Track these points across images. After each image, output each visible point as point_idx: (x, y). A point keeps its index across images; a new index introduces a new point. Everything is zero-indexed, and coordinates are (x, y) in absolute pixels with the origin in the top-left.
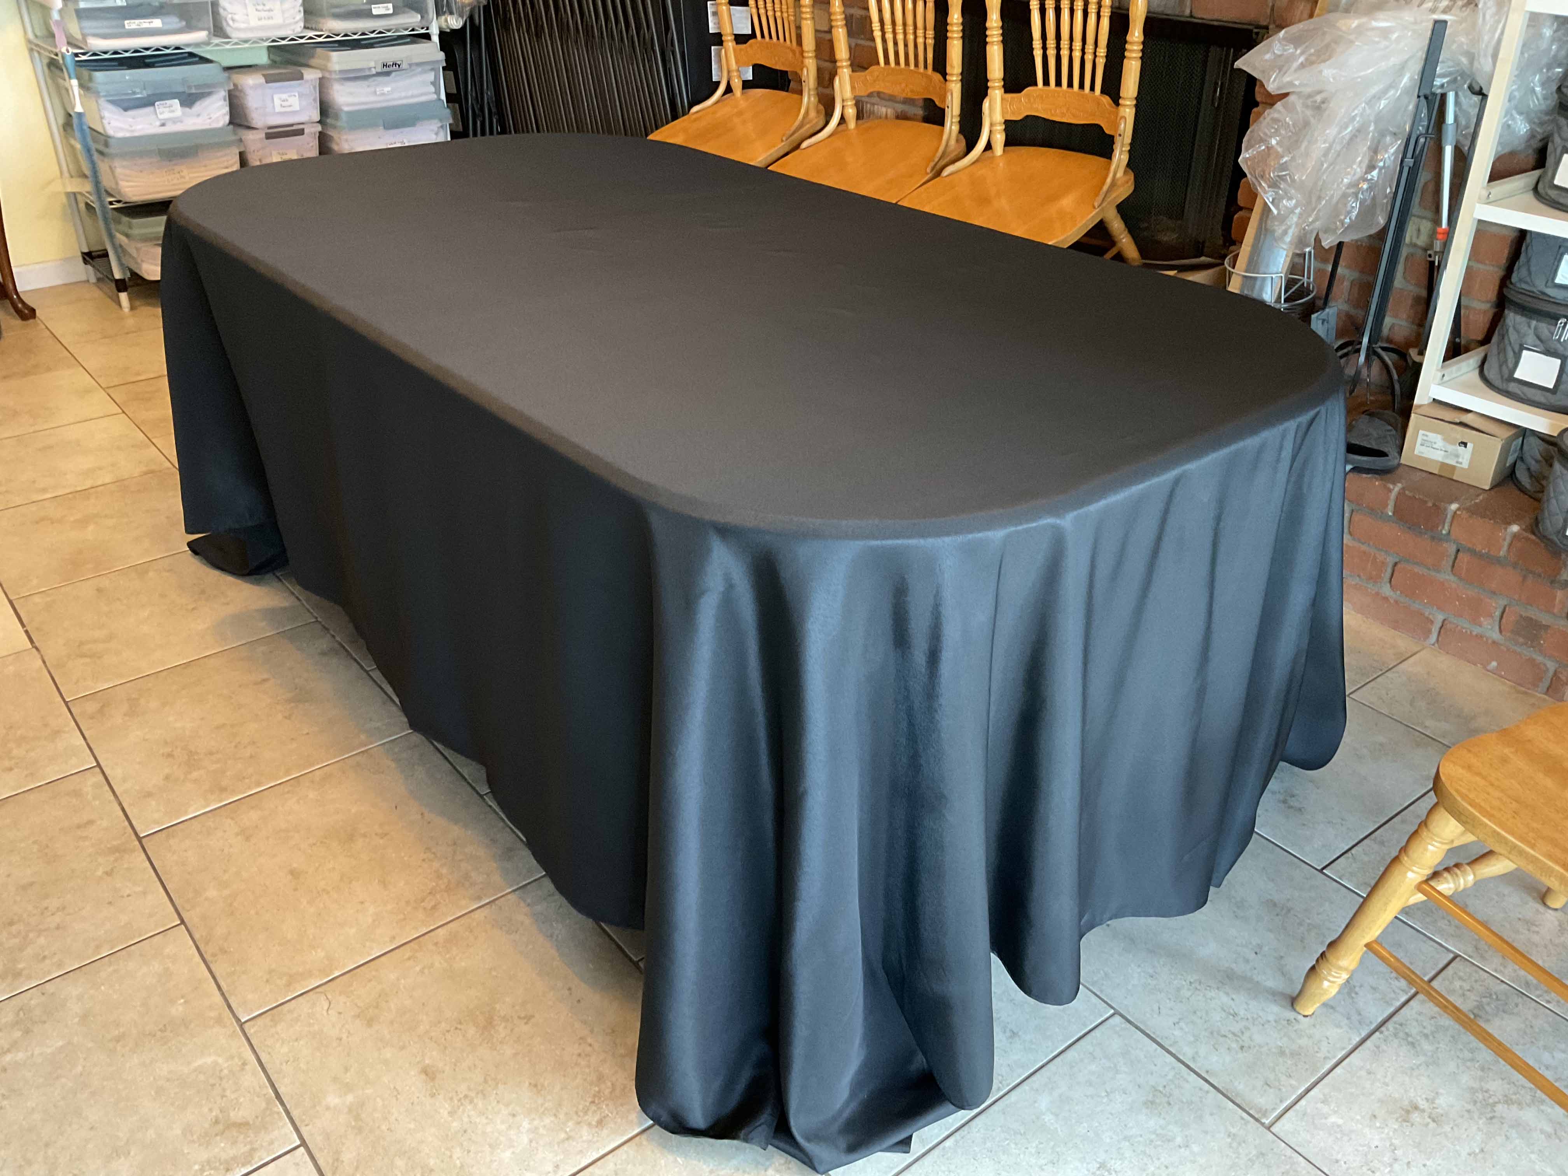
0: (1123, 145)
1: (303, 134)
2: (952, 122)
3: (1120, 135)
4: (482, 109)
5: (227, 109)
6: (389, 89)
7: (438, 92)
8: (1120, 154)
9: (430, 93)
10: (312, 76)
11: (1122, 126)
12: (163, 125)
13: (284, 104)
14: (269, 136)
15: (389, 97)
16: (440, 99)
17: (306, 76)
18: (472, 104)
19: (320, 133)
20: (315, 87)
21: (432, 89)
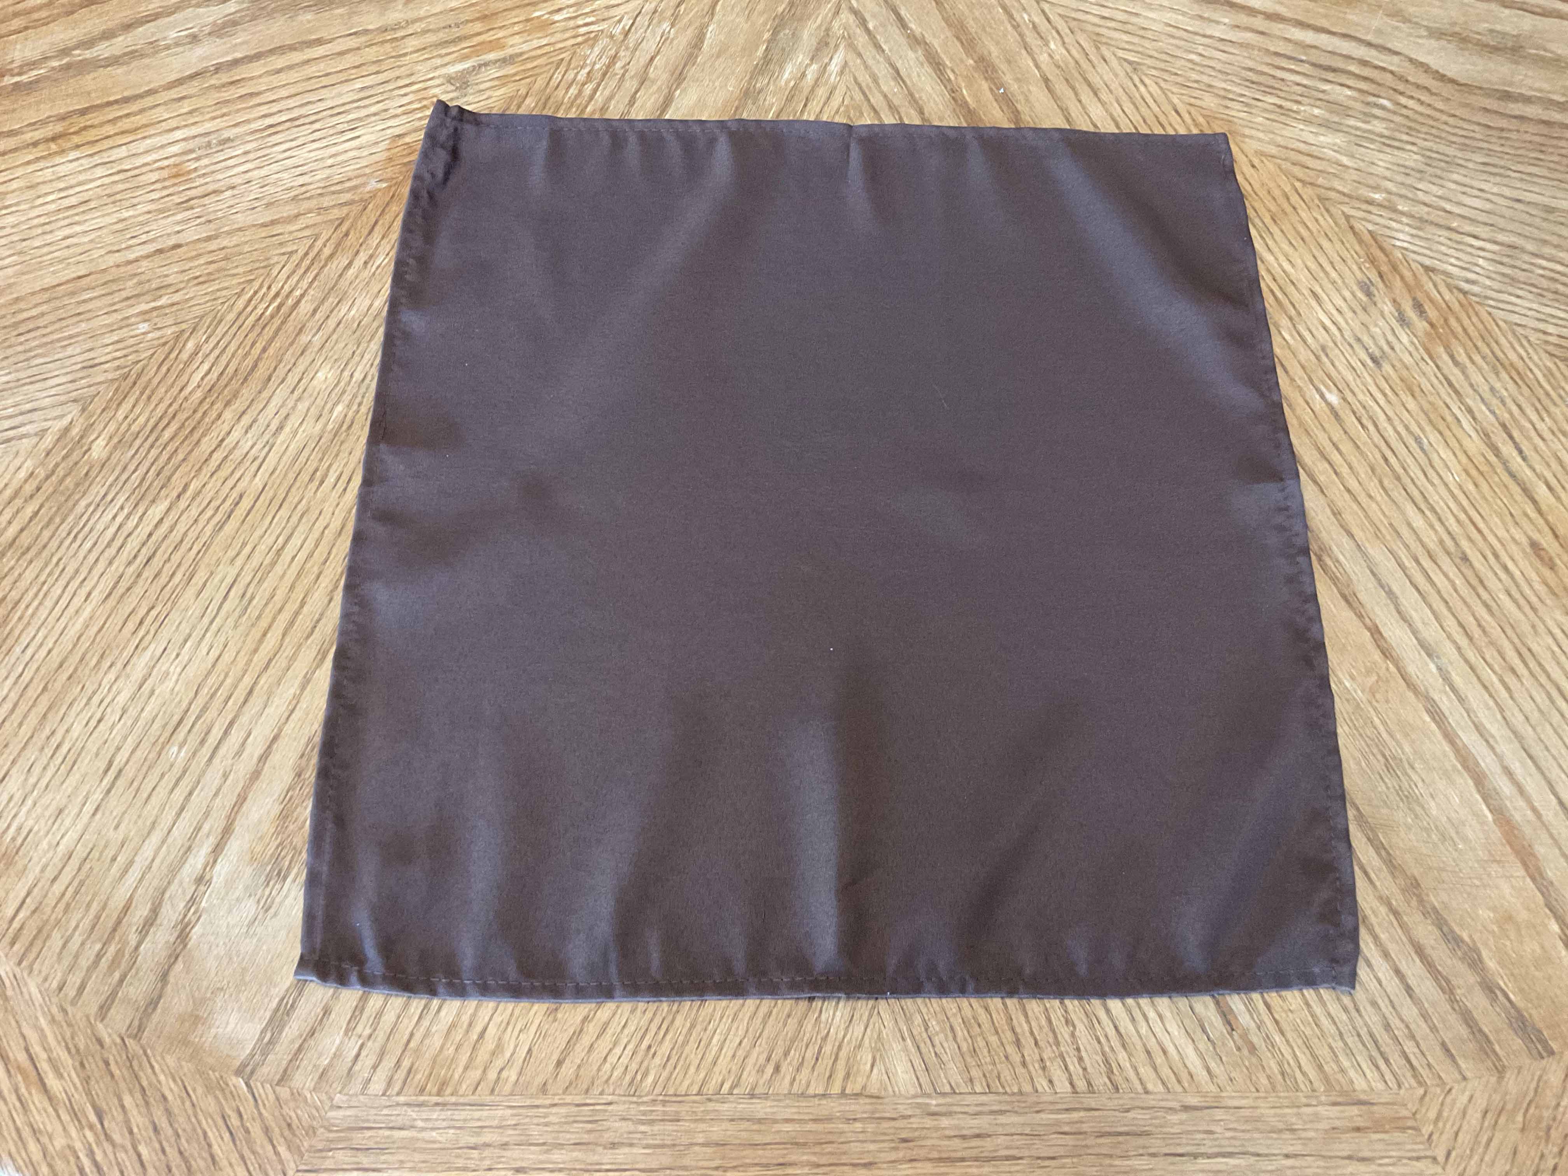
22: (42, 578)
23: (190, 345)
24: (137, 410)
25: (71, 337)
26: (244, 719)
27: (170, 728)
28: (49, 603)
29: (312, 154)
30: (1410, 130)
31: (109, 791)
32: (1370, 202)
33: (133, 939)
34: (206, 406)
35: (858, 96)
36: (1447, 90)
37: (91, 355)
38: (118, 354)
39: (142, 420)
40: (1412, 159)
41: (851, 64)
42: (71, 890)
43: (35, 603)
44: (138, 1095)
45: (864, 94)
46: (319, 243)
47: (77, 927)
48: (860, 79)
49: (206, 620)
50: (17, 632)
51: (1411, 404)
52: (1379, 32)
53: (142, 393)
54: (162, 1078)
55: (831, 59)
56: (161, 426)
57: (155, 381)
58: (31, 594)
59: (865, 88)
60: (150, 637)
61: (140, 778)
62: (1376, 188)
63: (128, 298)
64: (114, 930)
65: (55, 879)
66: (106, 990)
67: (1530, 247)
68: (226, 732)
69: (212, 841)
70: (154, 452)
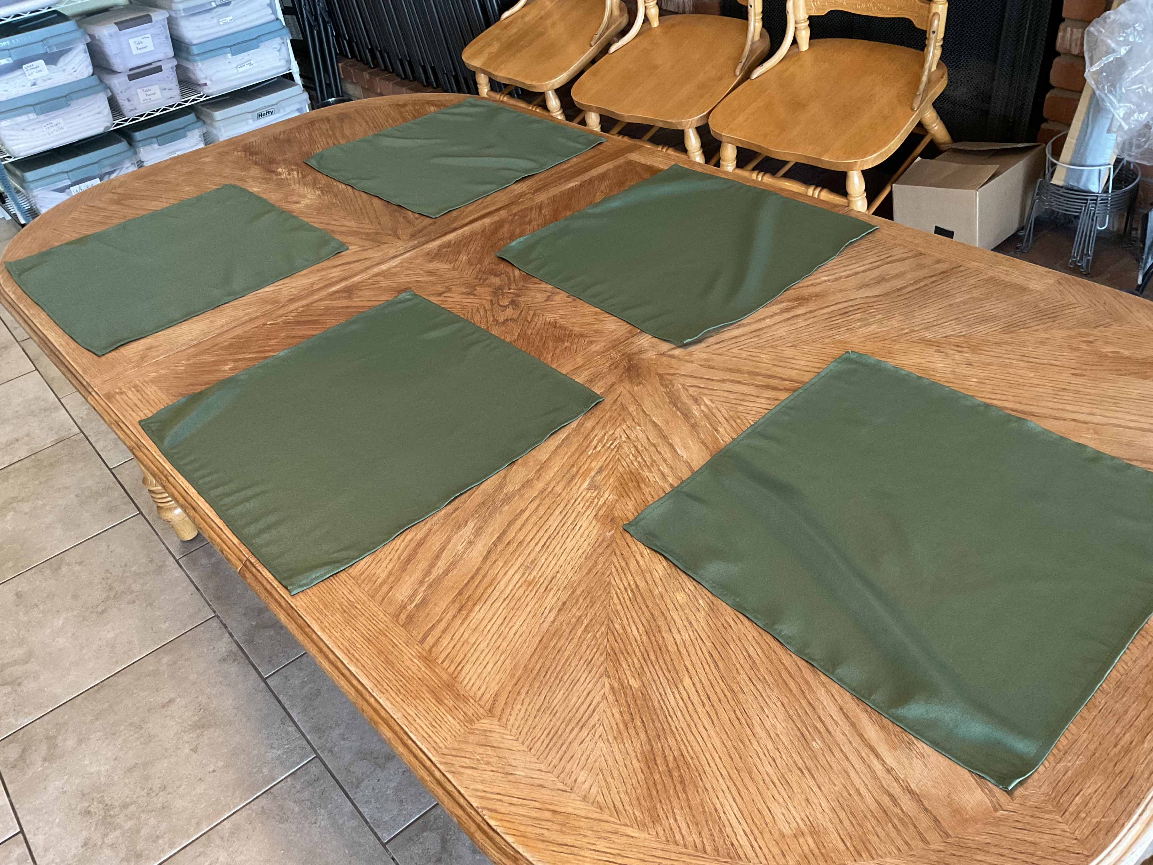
0: (936, 42)
1: (161, 70)
2: (755, 19)
3: (934, 32)
4: (316, 19)
5: (89, 59)
6: (231, 18)
7: (274, 12)
8: (934, 49)
9: (268, 15)
10: (159, 16)
11: (936, 22)
12: (34, 84)
13: (140, 46)
14: (131, 78)
15: (232, 25)
16: (277, 19)
17: (154, 18)
18: (307, 17)
19: (177, 66)
20: (164, 26)
21: (270, 11)
22: (679, 739)
23: (617, 626)
24: (629, 660)
25: (567, 660)
26: (821, 713)
27: (801, 739)
28: (694, 744)
29: (572, 542)
30: (890, 312)
31: (814, 778)
32: (907, 333)
33: (898, 811)
34: (653, 639)
36: (881, 298)
37: (584, 659)
38: (595, 650)
39: (636, 661)
40: (902, 318)
42: (852, 819)
43: (689, 749)
44: (979, 852)
46: (617, 564)
47: (873, 827)
49: (759, 698)
50: (697, 763)
51: (993, 367)
52: (843, 297)
53: (623, 654)
54: (977, 838)
56: (646, 657)
57: (622, 646)
58: (683, 747)
60: (748, 720)
61: (817, 763)
62: (903, 329)
63: (570, 632)
64: (887, 814)
65: (841, 821)
66: (915, 834)
67: (961, 316)
68: (823, 722)
69: (872, 757)
70: (657, 667)
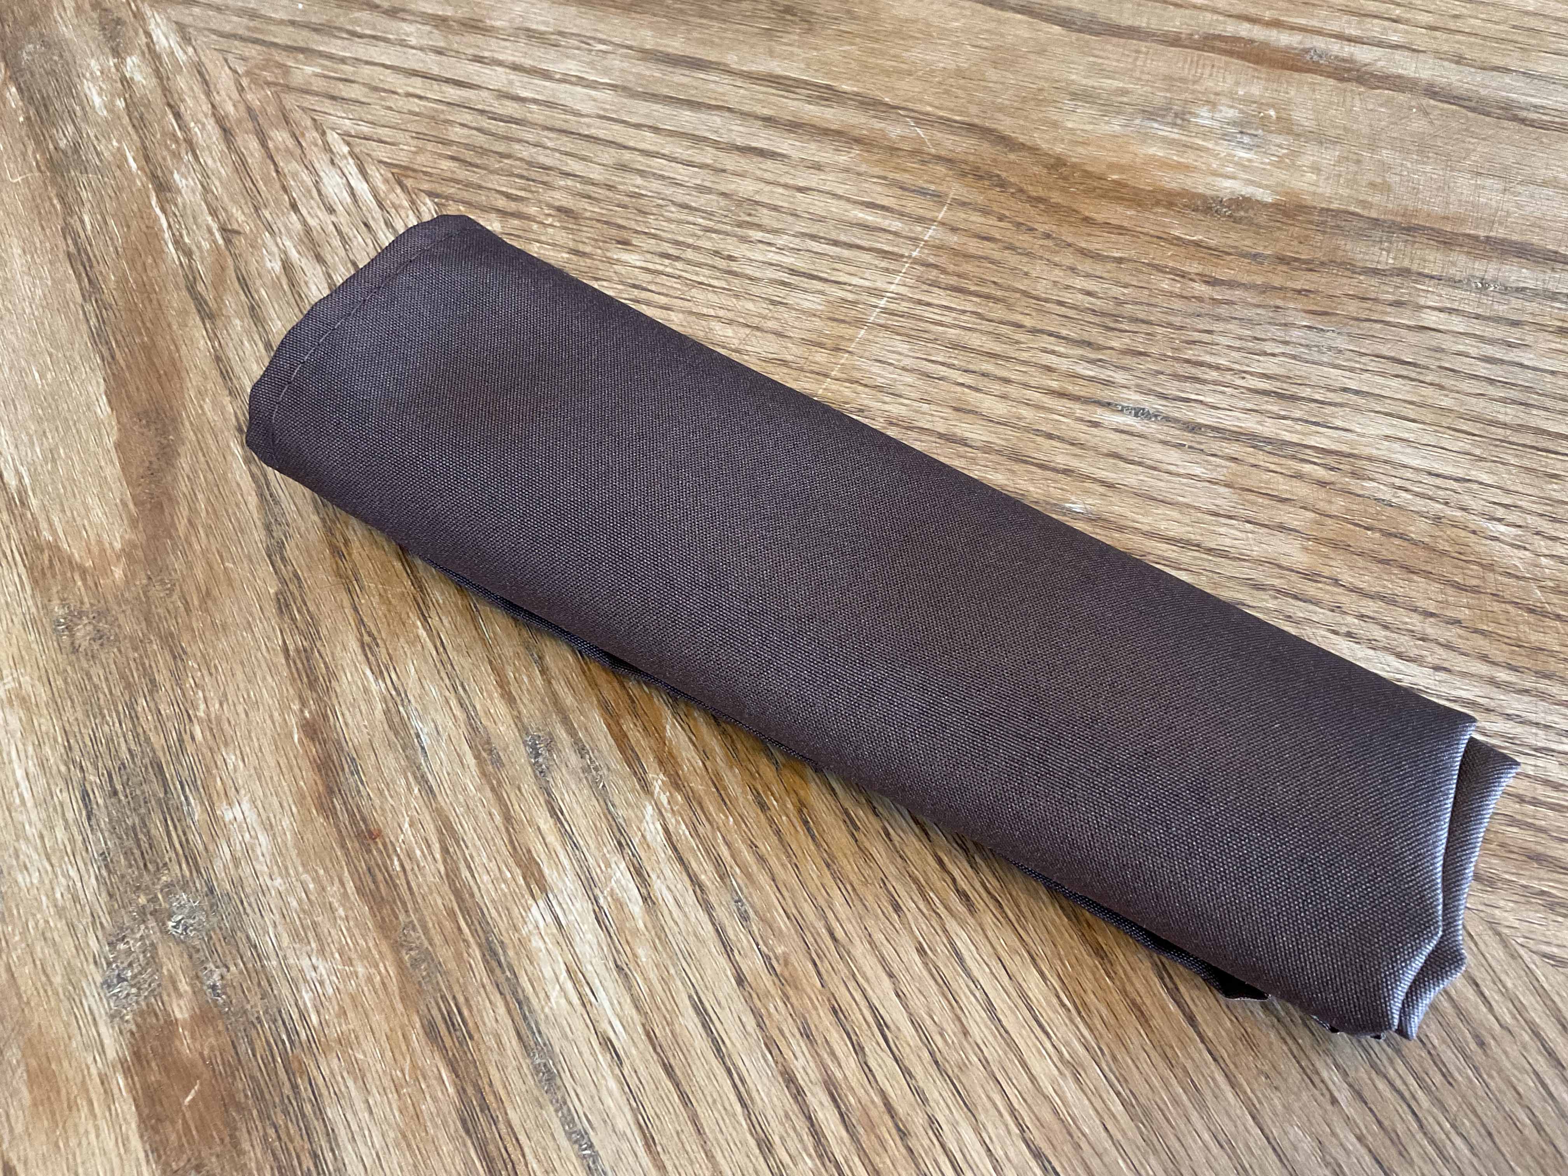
35: (252, 51)
41: (188, 20)
45: (256, 41)
48: (228, 28)
55: (148, 35)
59: (247, 34)
